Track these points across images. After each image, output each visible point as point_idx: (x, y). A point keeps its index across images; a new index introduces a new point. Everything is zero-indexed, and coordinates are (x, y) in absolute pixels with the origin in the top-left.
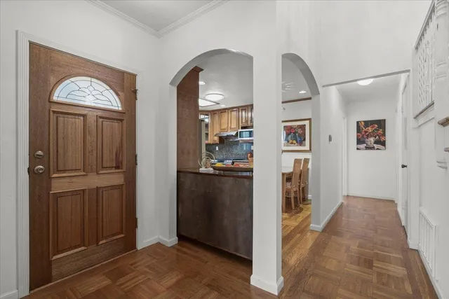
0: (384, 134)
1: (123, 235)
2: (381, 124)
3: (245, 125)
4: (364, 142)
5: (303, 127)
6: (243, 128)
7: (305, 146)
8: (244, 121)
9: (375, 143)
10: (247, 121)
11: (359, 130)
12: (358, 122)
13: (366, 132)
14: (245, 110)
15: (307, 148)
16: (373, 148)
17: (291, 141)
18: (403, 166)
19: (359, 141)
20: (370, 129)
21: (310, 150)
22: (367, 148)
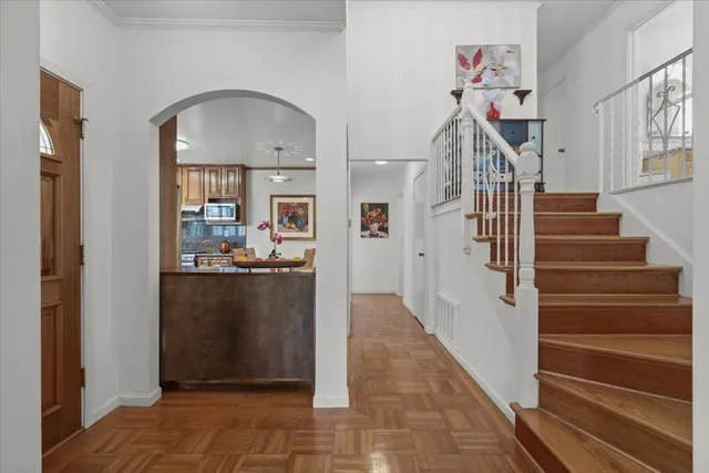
0: (387, 221)
1: (59, 406)
2: (384, 208)
3: (216, 196)
4: (368, 229)
5: (304, 206)
6: (211, 201)
7: (307, 231)
8: (214, 189)
9: (379, 229)
10: (219, 191)
11: (363, 215)
12: (362, 204)
13: (370, 216)
14: (216, 172)
15: (309, 234)
16: (377, 236)
17: (288, 225)
18: (421, 255)
19: (364, 227)
20: (374, 214)
21: (315, 237)
22: (372, 236)
